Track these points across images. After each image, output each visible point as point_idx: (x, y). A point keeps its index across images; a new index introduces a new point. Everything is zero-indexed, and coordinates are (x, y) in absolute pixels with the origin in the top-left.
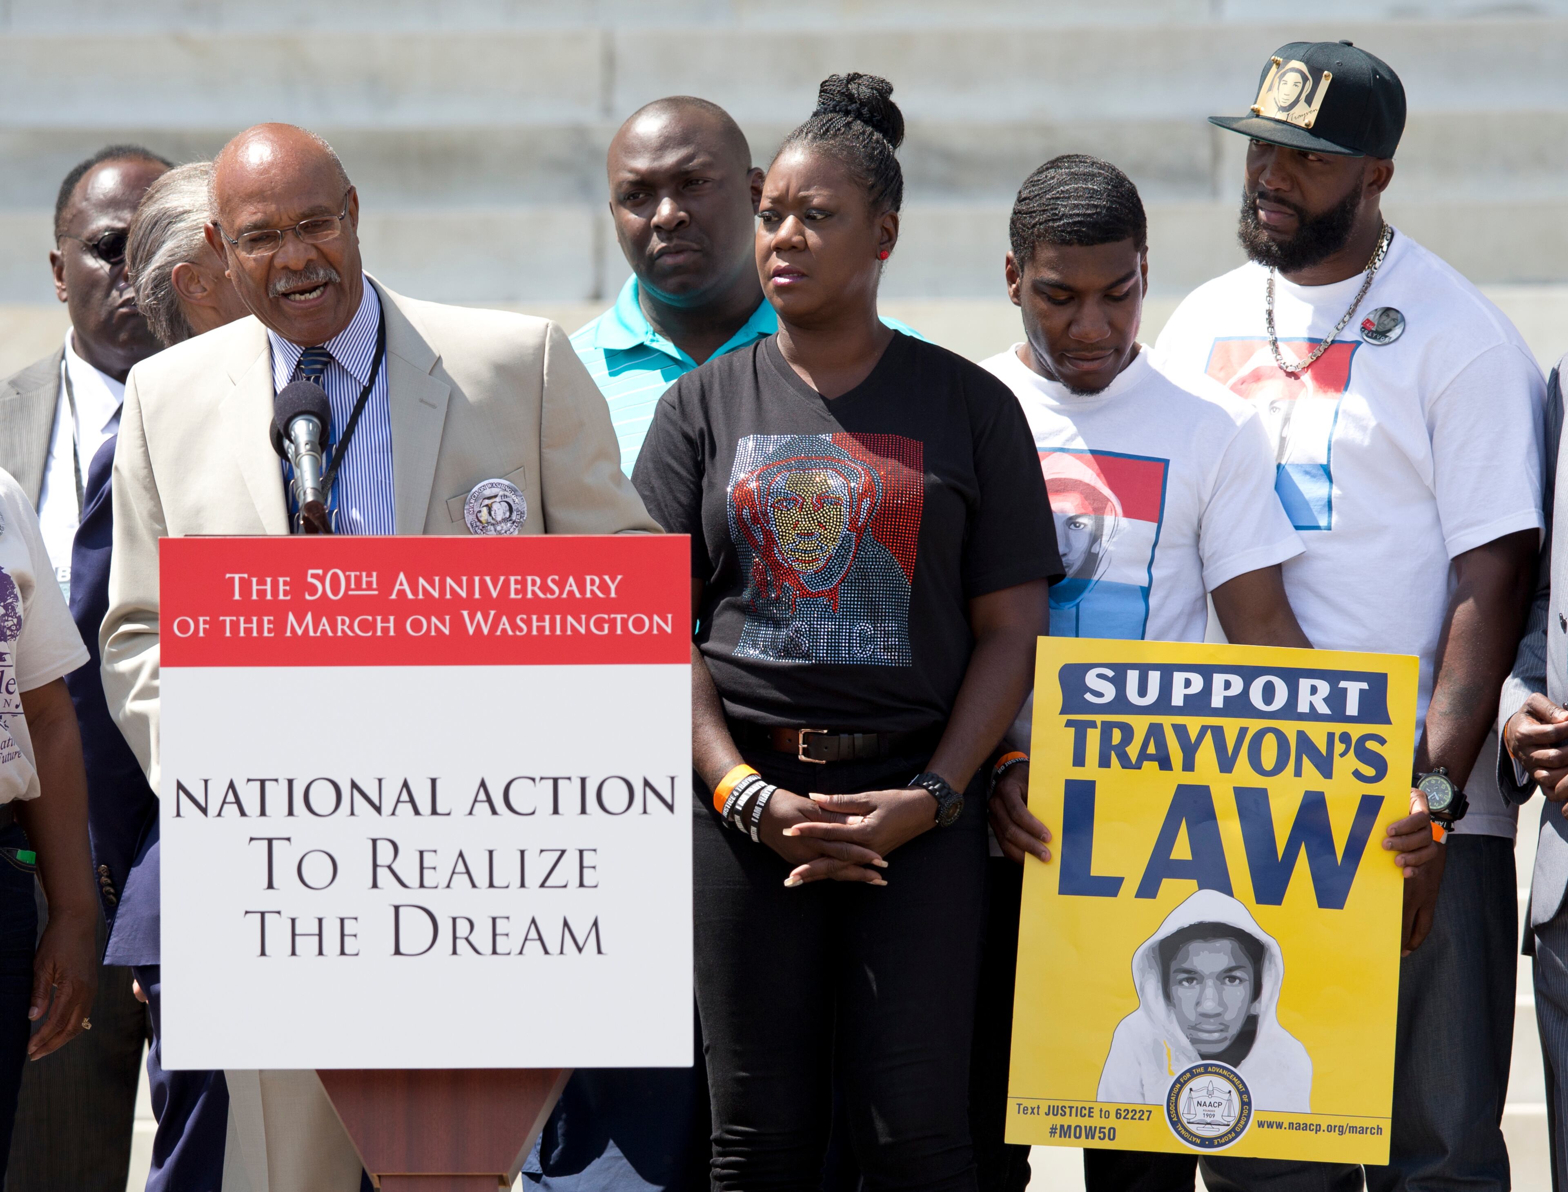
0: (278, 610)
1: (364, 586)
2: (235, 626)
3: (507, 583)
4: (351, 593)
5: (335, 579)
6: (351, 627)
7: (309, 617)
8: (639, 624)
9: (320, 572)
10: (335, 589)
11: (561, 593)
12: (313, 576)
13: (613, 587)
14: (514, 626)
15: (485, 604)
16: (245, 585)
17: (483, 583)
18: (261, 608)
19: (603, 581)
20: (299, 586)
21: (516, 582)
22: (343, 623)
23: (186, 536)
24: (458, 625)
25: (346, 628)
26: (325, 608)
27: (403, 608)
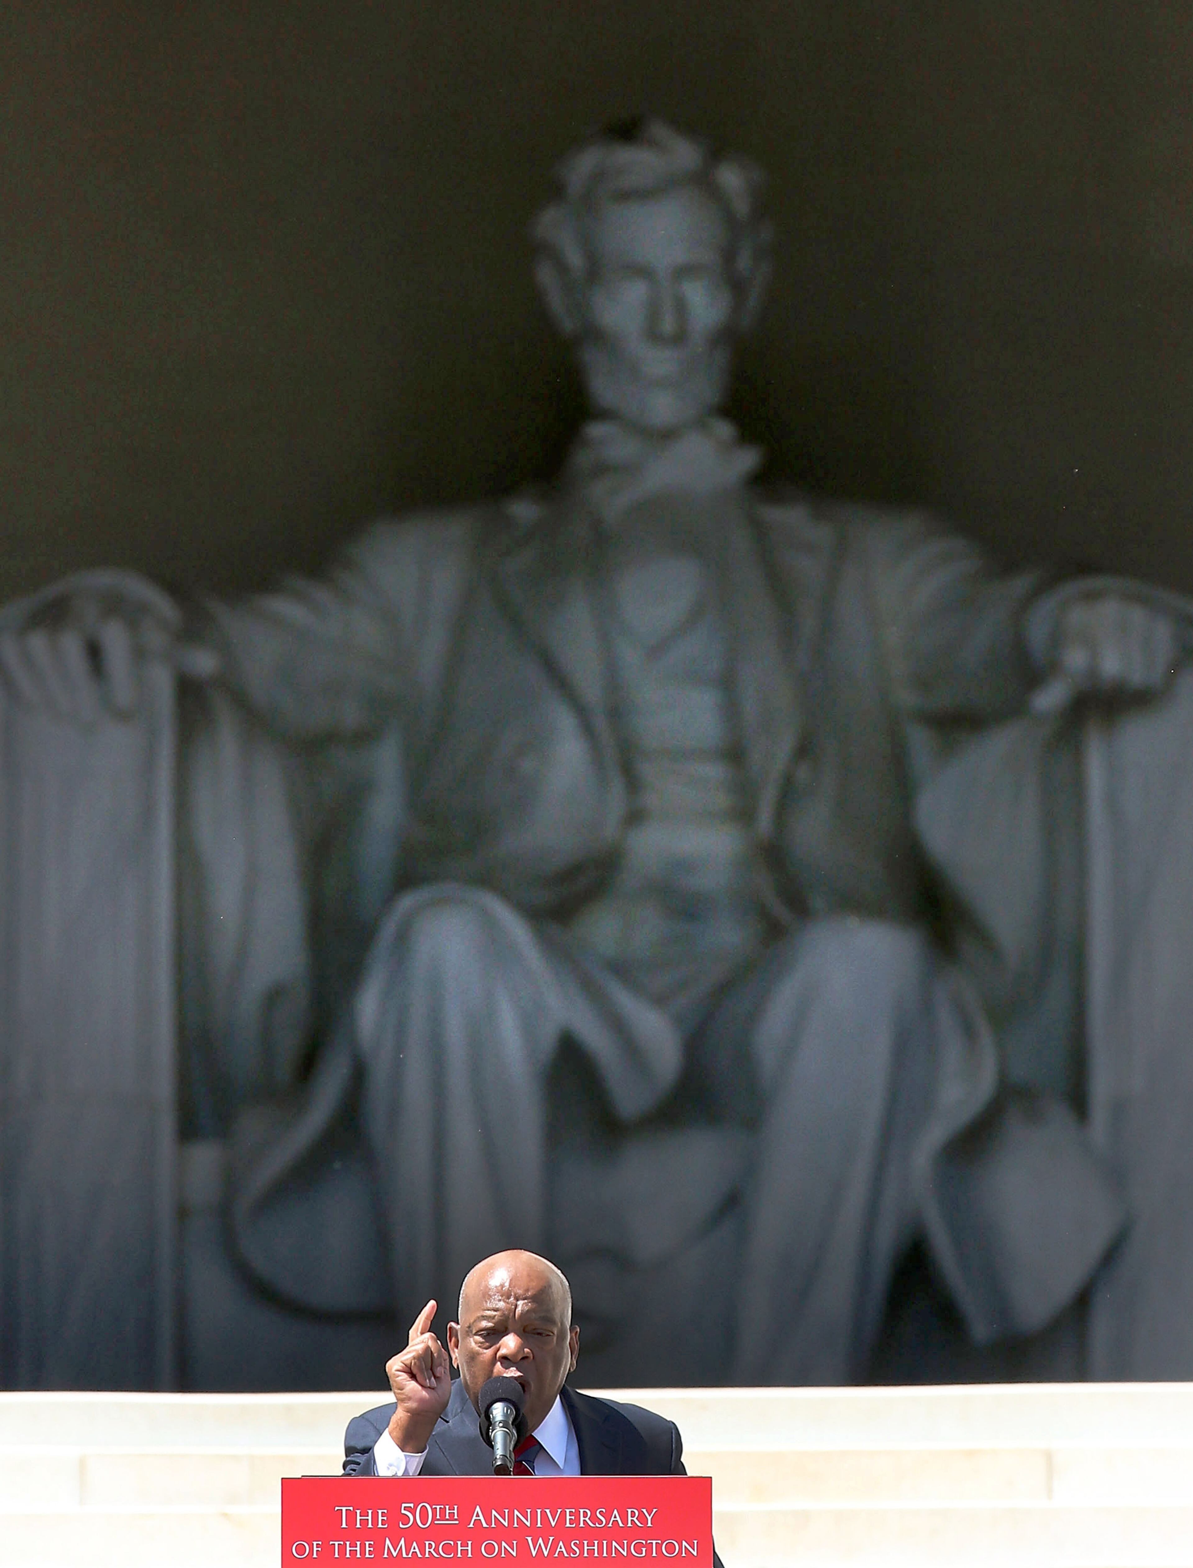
0: (377, 1536)
1: (447, 1517)
2: (342, 1548)
3: (563, 1514)
4: (436, 1522)
5: (424, 1511)
6: (436, 1550)
7: (402, 1542)
8: (670, 1548)
9: (412, 1505)
10: (424, 1520)
11: (607, 1523)
12: (405, 1508)
13: (649, 1518)
14: (569, 1550)
16: (351, 1516)
17: (544, 1514)
18: (364, 1534)
19: (641, 1513)
20: (395, 1517)
21: (571, 1514)
22: (430, 1546)
23: (303, 1476)
24: (523, 1548)
25: (432, 1550)
26: (415, 1535)
27: (479, 1535)
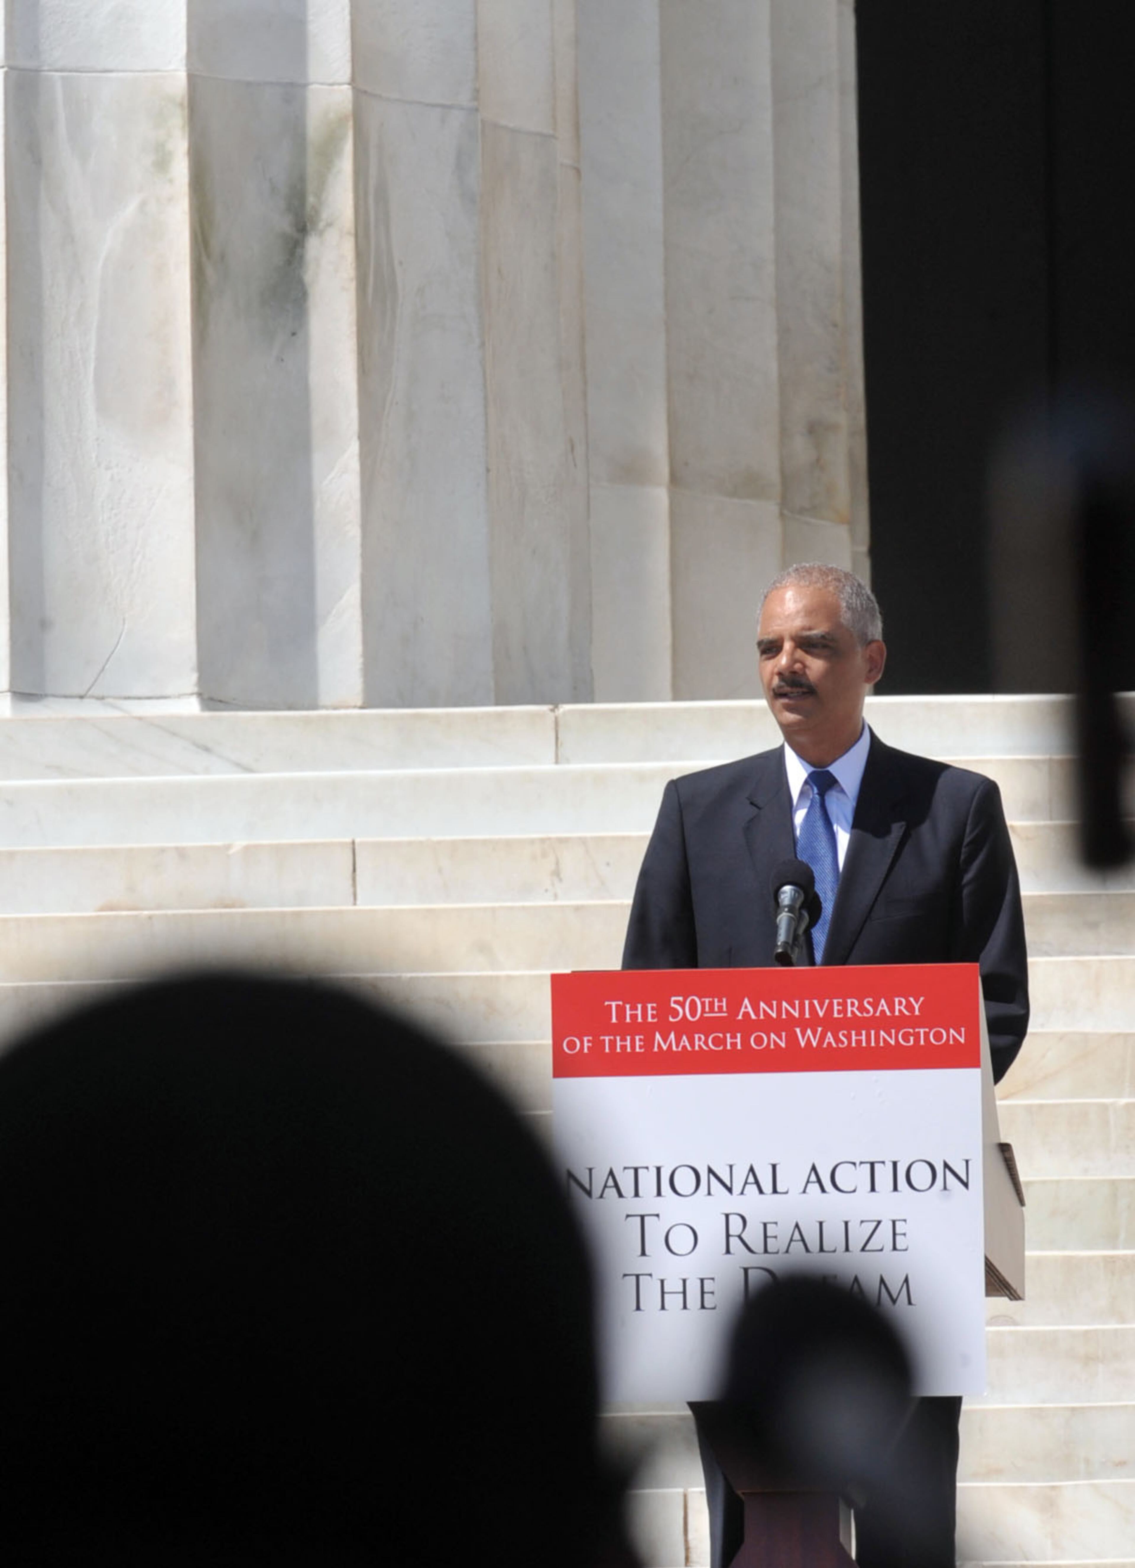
1: (716, 1009)
2: (613, 1044)
3: (831, 1005)
4: (705, 1015)
5: (693, 1004)
6: (706, 1043)
7: (672, 1036)
8: (938, 1036)
9: (681, 999)
10: (693, 1012)
11: (875, 1012)
12: (675, 1002)
13: (917, 1007)
14: (838, 1040)
15: (813, 1022)
16: (621, 1011)
17: (812, 1006)
18: (634, 1028)
19: (908, 1002)
20: (664, 1010)
21: (839, 1004)
22: (700, 1039)
23: (573, 972)
24: (792, 1039)
25: (702, 1043)
26: (685, 1028)
27: (748, 1027)
